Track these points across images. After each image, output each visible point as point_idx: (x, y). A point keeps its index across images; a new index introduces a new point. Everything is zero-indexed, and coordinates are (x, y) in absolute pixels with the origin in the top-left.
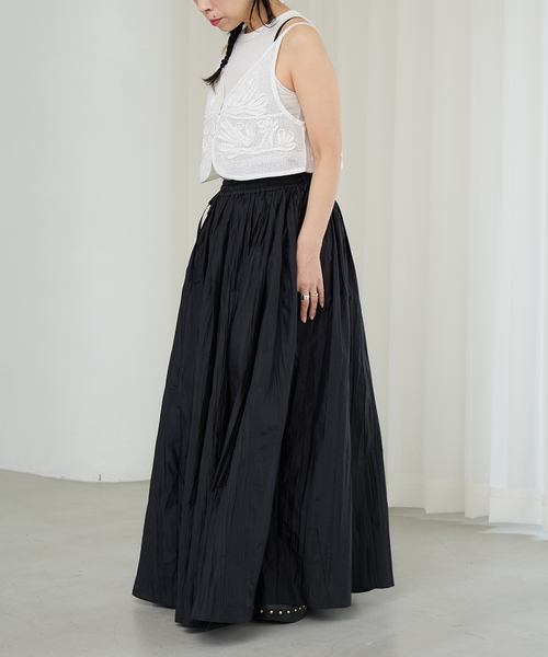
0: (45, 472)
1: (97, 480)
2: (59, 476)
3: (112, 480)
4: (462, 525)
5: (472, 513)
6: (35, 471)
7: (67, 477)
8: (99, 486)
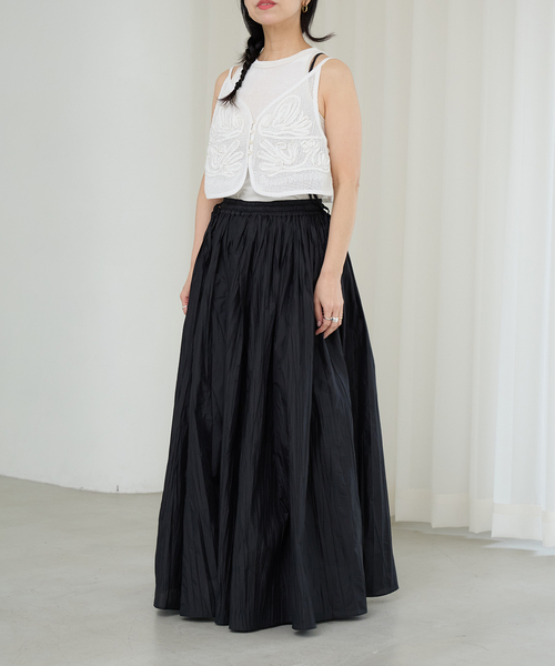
0: (65, 482)
1: (114, 491)
2: (78, 487)
3: (129, 491)
4: (466, 540)
5: (476, 528)
6: (55, 481)
7: (85, 488)
8: (117, 497)
